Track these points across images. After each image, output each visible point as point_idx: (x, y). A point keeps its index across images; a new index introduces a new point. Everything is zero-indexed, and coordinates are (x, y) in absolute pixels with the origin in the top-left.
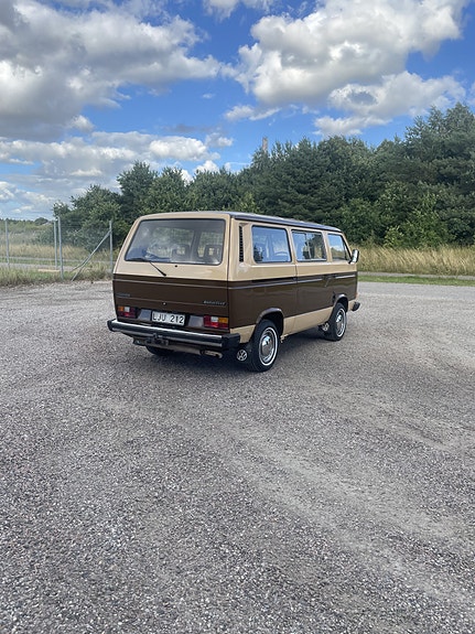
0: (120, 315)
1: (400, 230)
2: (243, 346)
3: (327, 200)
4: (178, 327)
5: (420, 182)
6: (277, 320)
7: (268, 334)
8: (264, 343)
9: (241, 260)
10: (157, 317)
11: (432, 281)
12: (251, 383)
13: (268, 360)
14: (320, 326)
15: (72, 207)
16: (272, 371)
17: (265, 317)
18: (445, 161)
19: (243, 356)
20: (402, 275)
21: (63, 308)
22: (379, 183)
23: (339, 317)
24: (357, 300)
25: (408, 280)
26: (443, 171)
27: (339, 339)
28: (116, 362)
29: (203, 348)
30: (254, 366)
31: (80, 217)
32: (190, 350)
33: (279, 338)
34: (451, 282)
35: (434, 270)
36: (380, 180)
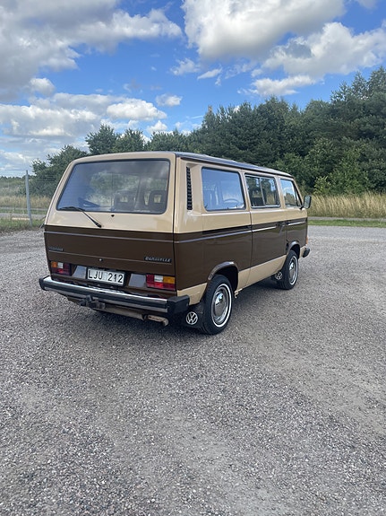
0: (54, 272)
1: (328, 180)
2: (193, 308)
3: (264, 155)
4: (116, 287)
5: (344, 138)
6: (231, 275)
7: (222, 290)
8: (217, 301)
9: (190, 207)
10: (94, 275)
11: (358, 224)
12: (203, 350)
13: (221, 320)
14: (273, 276)
15: (48, 164)
16: (227, 332)
17: (218, 272)
18: (365, 119)
19: (192, 319)
20: (331, 219)
21: (21, 256)
22: (308, 140)
23: (292, 265)
24: (307, 246)
25: (337, 223)
26: (362, 128)
27: (291, 287)
28: (52, 323)
29: (146, 313)
30: (207, 329)
31: (55, 173)
32: (131, 314)
33: (233, 294)
34: (375, 224)
35: (359, 214)
36: (308, 138)
